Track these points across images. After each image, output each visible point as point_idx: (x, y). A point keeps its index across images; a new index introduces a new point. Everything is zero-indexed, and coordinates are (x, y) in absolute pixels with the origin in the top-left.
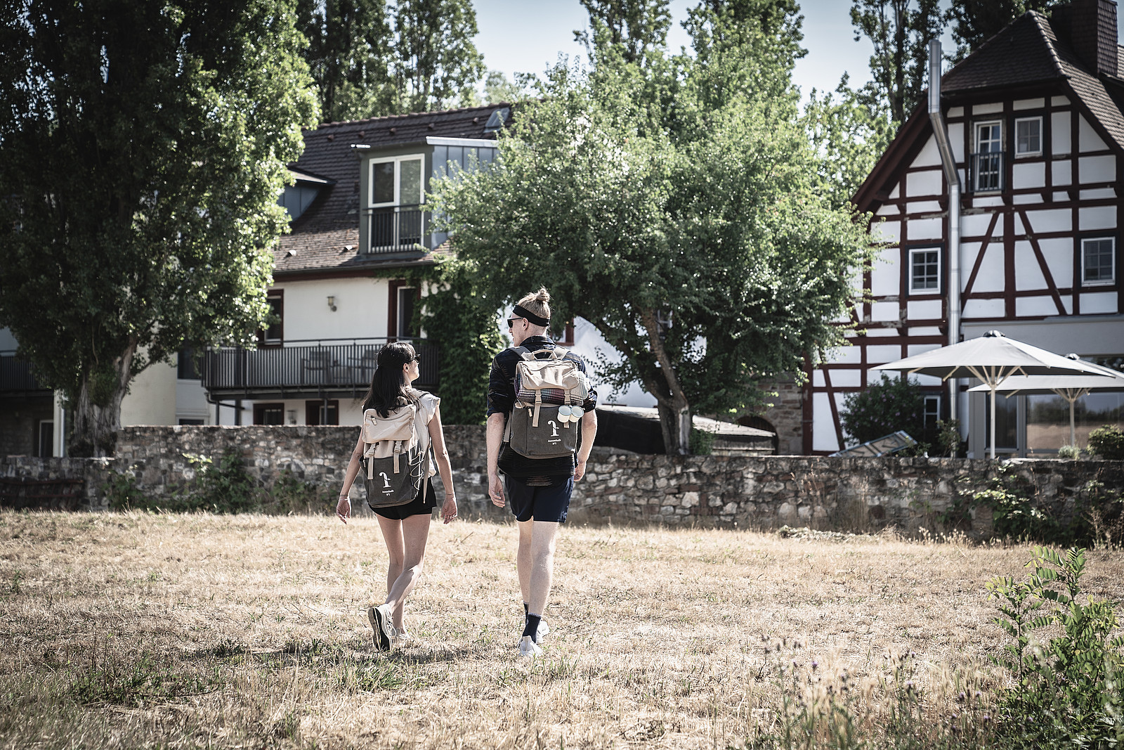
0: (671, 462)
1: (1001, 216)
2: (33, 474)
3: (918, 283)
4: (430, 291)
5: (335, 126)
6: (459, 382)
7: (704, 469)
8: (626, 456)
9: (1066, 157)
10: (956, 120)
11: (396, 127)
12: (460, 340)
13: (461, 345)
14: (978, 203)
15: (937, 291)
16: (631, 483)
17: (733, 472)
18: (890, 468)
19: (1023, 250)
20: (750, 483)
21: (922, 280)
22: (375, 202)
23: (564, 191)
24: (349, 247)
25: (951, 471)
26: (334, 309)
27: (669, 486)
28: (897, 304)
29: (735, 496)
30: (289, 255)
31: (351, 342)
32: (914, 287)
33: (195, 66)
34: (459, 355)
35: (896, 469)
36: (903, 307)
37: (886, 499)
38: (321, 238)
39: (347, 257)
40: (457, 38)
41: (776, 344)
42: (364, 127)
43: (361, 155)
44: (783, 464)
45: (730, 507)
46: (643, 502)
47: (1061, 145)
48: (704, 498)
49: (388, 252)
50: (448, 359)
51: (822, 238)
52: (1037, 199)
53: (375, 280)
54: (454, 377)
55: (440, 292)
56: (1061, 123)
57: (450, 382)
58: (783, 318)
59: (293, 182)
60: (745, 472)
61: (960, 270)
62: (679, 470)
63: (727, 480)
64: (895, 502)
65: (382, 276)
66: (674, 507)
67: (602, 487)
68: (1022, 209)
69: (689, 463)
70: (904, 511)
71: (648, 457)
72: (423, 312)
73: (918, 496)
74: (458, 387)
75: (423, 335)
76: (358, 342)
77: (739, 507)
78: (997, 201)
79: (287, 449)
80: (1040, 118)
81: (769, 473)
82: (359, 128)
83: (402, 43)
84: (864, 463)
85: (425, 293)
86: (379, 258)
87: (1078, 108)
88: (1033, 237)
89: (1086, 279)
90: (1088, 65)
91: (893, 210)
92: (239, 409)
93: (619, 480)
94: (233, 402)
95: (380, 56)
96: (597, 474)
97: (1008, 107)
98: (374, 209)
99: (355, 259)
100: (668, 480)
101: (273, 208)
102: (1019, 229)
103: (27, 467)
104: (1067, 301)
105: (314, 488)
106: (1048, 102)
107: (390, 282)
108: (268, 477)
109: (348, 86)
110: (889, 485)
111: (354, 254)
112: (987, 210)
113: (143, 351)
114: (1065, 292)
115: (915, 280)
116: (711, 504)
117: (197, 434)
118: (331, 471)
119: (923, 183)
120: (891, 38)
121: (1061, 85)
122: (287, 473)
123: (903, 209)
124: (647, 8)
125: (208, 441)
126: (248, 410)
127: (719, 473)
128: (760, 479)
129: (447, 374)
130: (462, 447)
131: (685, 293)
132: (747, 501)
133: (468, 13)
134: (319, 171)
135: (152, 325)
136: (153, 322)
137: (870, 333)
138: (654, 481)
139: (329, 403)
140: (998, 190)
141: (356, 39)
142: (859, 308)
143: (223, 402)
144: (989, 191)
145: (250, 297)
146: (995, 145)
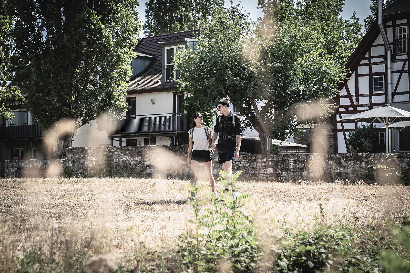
0: (262, 157)
1: (407, 62)
2: (38, 166)
3: (376, 89)
5: (158, 36)
7: (275, 159)
8: (246, 155)
10: (389, 26)
11: (179, 36)
14: (398, 58)
15: (383, 92)
16: (248, 165)
17: (285, 160)
18: (343, 157)
20: (292, 164)
21: (378, 88)
22: (167, 64)
23: (217, 54)
24: (159, 81)
25: (367, 158)
26: (154, 104)
27: (261, 165)
28: (368, 97)
29: (286, 169)
30: (138, 84)
31: (158, 116)
32: (375, 91)
33: (93, 14)
35: (346, 158)
36: (371, 98)
37: (342, 169)
38: (150, 77)
39: (158, 84)
42: (168, 36)
43: (162, 46)
44: (304, 156)
45: (284, 174)
46: (252, 172)
48: (275, 170)
49: (172, 82)
51: (321, 70)
53: (167, 92)
55: (191, 96)
59: (135, 57)
60: (289, 160)
61: (392, 84)
62: (265, 160)
63: (283, 163)
64: (345, 171)
65: (170, 91)
66: (264, 174)
67: (237, 167)
69: (269, 157)
70: (349, 174)
71: (254, 155)
72: (185, 104)
73: (355, 168)
75: (185, 112)
76: (160, 115)
77: (288, 173)
78: (406, 57)
79: (125, 155)
81: (298, 160)
82: (166, 37)
83: (196, 7)
84: (334, 156)
85: (186, 97)
86: (169, 84)
91: (366, 61)
92: (121, 141)
93: (243, 164)
94: (118, 139)
95: (189, 13)
98: (167, 66)
99: (161, 85)
100: (261, 164)
101: (128, 68)
103: (36, 163)
105: (134, 169)
107: (173, 93)
108: (118, 165)
109: (177, 24)
110: (343, 164)
111: (161, 83)
112: (402, 60)
115: (375, 88)
116: (277, 172)
117: (93, 150)
118: (140, 163)
119: (377, 51)
122: (124, 164)
123: (370, 61)
125: (97, 153)
126: (124, 142)
127: (280, 160)
128: (295, 162)
131: (265, 92)
132: (290, 171)
134: (152, 53)
135: (83, 111)
136: (84, 110)
137: (359, 109)
138: (256, 164)
139: (151, 139)
140: (406, 52)
141: (180, 6)
142: (354, 99)
143: (114, 139)
144: (402, 53)
145: (118, 99)
146: (405, 35)
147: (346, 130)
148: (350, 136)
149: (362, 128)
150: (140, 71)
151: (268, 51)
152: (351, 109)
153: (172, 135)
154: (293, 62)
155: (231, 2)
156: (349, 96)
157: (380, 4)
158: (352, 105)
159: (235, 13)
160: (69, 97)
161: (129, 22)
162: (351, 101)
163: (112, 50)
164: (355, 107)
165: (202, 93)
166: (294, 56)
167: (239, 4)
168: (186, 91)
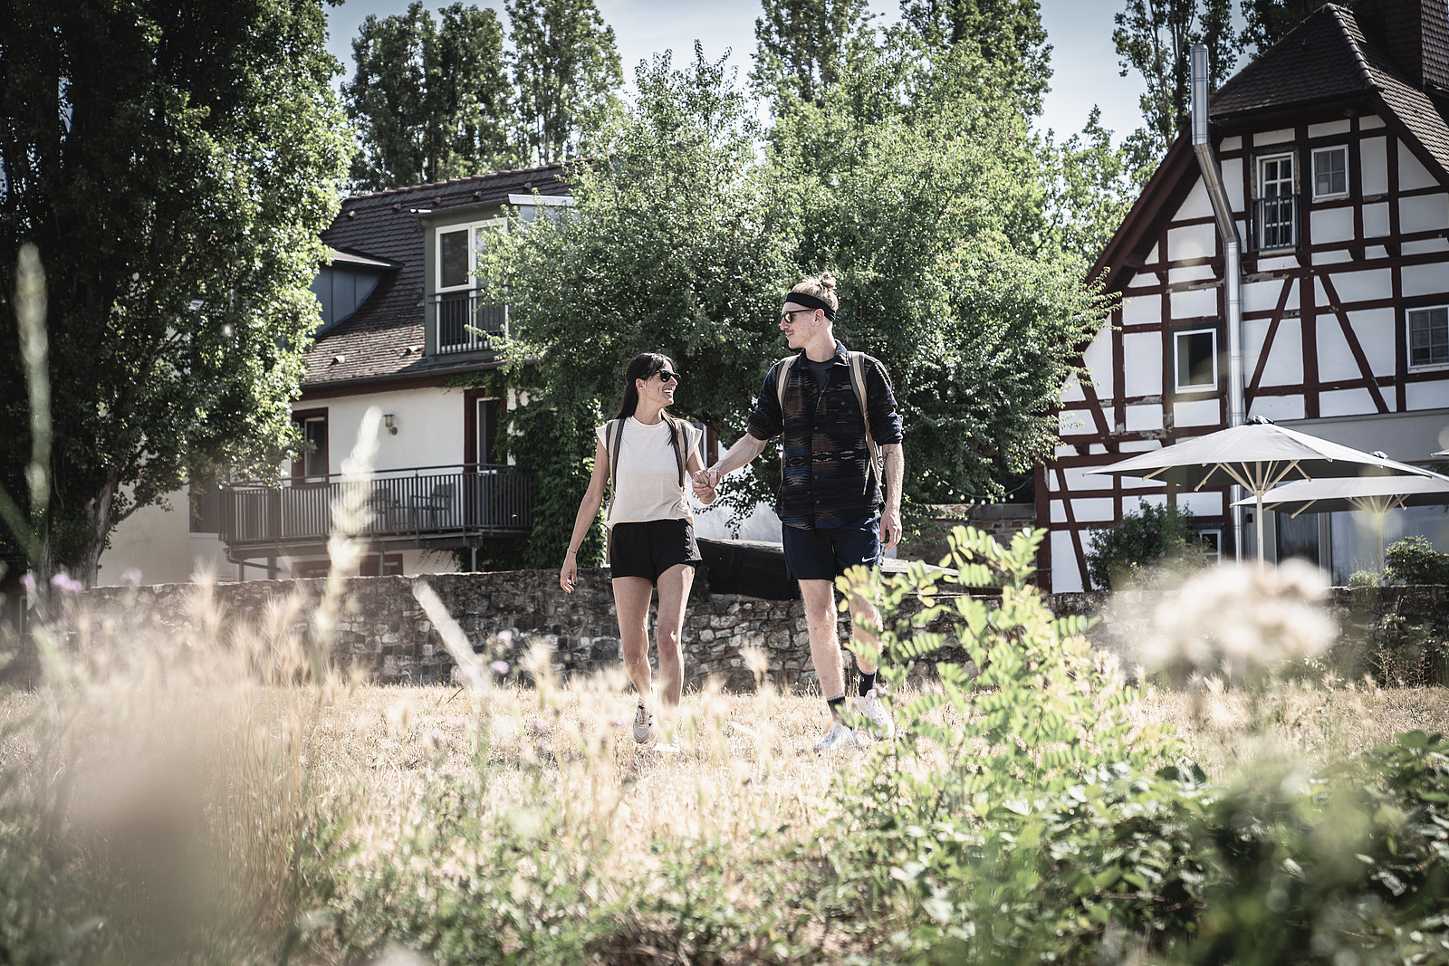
1: (1297, 281)
3: (1187, 378)
4: (518, 401)
5: (403, 192)
6: (557, 523)
8: (753, 603)
9: (1382, 198)
10: (1232, 155)
11: (482, 190)
12: (558, 466)
13: (559, 473)
14: (1264, 265)
15: (1213, 388)
16: (760, 641)
19: (1327, 326)
22: (443, 285)
24: (413, 349)
26: (394, 431)
28: (1160, 406)
30: (336, 361)
31: (412, 473)
32: (1182, 383)
33: (178, 102)
34: (556, 486)
36: (1167, 411)
38: (380, 337)
39: (410, 361)
40: (597, 91)
41: (955, 442)
42: (441, 192)
43: (424, 223)
46: (776, 666)
47: (1375, 182)
49: (462, 352)
50: (543, 492)
51: (1019, 297)
52: (1344, 256)
53: (445, 390)
54: (551, 516)
55: (531, 403)
56: (1373, 153)
57: (547, 523)
58: (964, 406)
59: (329, 263)
61: (1242, 357)
65: (454, 385)
67: (722, 647)
68: (1325, 271)
71: (782, 604)
72: (510, 431)
74: (557, 530)
75: (511, 461)
76: (421, 473)
78: (1291, 262)
80: (1345, 147)
82: (433, 193)
83: (524, 99)
85: (512, 406)
86: (451, 360)
87: (1396, 131)
88: (1341, 310)
89: (1413, 363)
90: (1410, 74)
91: (1150, 279)
92: (272, 570)
93: (744, 638)
94: (264, 561)
95: (497, 118)
96: (714, 630)
97: (1302, 134)
98: (443, 295)
99: (418, 364)
101: (303, 298)
102: (1321, 299)
104: (1389, 394)
106: (1355, 125)
107: (466, 391)
109: (456, 158)
111: (419, 357)
112: (1277, 274)
113: (128, 490)
114: (1386, 381)
115: (1182, 374)
119: (1192, 242)
120: (1168, 70)
121: (1371, 101)
123: (1163, 278)
124: (844, 41)
126: (286, 571)
129: (542, 513)
130: (533, 599)
133: (610, 57)
134: (381, 252)
135: (139, 455)
136: (141, 451)
137: (1124, 447)
138: (791, 637)
139: (388, 558)
140: (1291, 247)
141: (465, 97)
142: (1109, 413)
143: (249, 561)
144: (1278, 248)
145: (268, 414)
146: (1286, 187)
147: (1083, 526)
148: (1096, 545)
149: (1141, 514)
150: (340, 315)
151: (828, 229)
152: (1097, 449)
153: (465, 543)
154: (918, 268)
155: (698, 47)
156: (1091, 402)
157: (1198, 75)
158: (1103, 435)
159: (710, 89)
160: (90, 407)
161: (307, 132)
162: (1100, 420)
163: (247, 232)
164: (1112, 443)
165: (591, 379)
166: (922, 246)
167: (725, 57)
168: (514, 386)
